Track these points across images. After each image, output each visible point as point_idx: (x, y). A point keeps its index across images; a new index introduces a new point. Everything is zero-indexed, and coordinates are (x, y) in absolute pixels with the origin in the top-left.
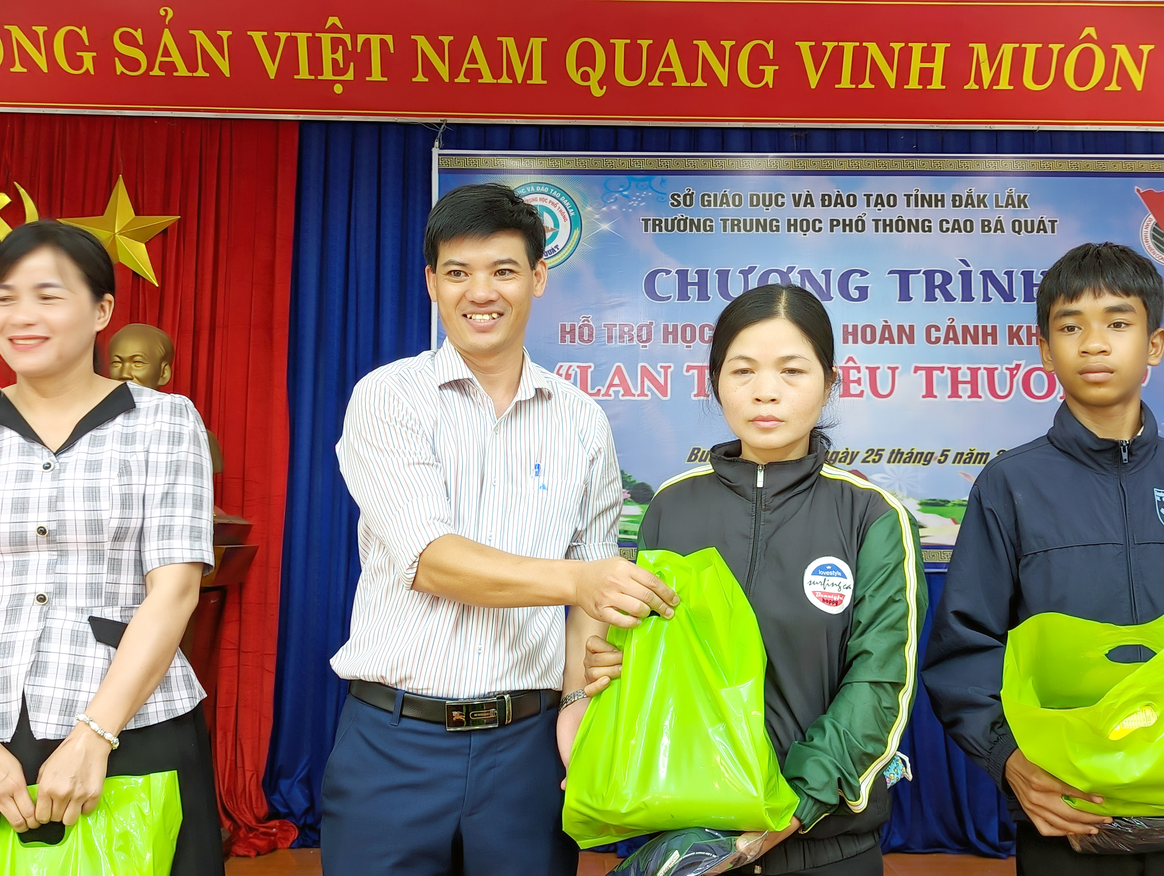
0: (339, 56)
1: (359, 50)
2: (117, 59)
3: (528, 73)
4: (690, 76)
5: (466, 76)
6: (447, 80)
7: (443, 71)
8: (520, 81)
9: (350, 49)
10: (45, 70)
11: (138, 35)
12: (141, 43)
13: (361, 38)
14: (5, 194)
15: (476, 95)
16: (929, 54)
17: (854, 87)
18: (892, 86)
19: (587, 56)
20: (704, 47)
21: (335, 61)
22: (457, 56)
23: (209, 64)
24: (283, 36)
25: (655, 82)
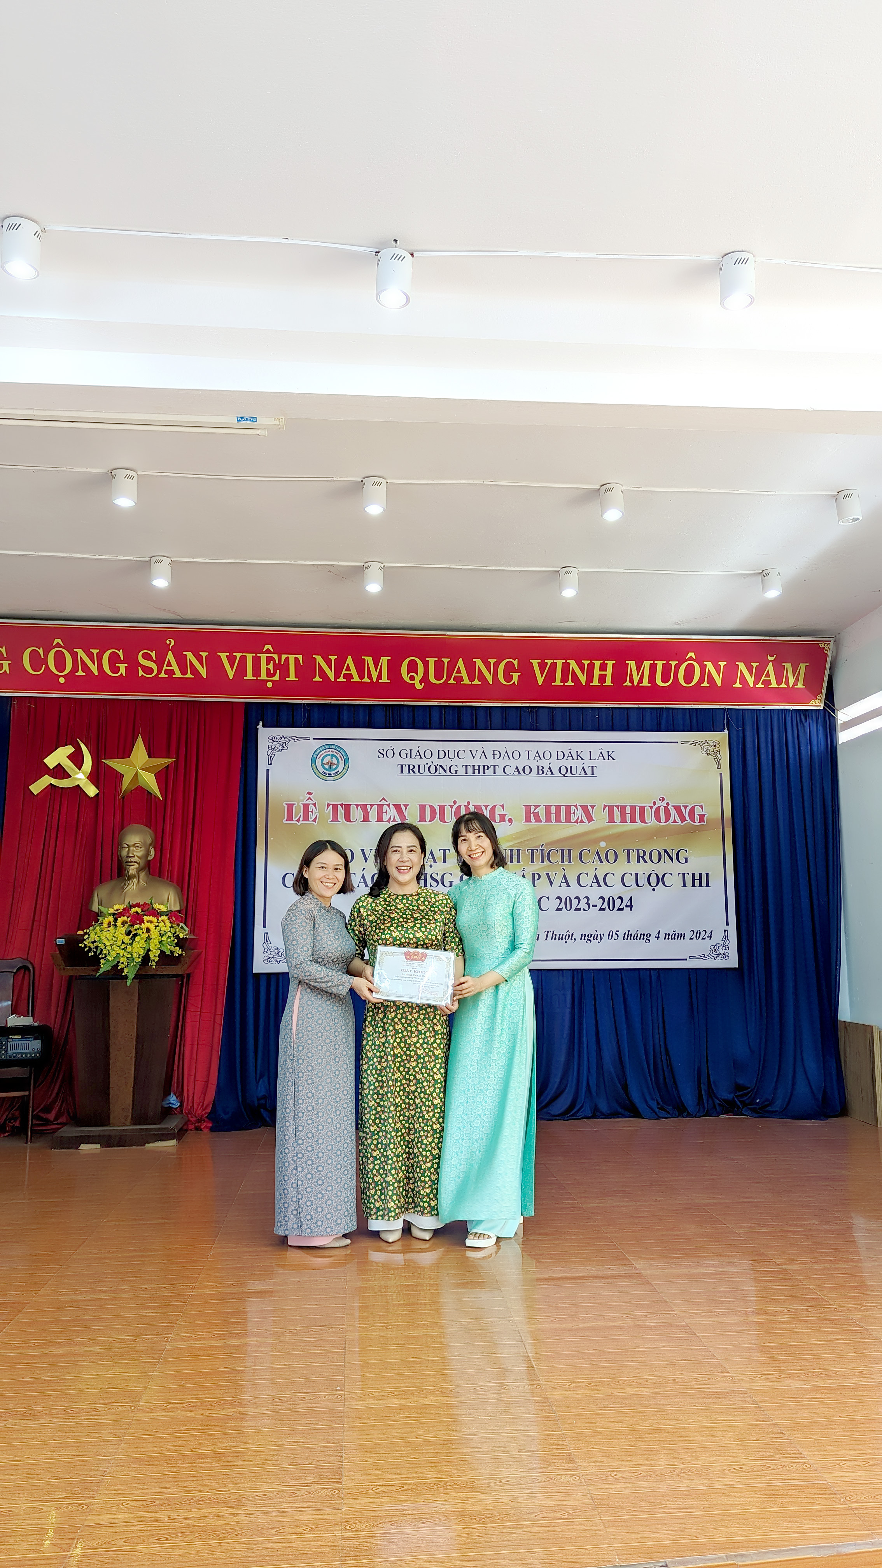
0: (271, 667)
1: (282, 663)
2: (139, 668)
3: (380, 676)
4: (471, 678)
5: (344, 678)
6: (333, 680)
7: (331, 675)
8: (374, 681)
9: (277, 663)
10: (96, 674)
11: (153, 654)
12: (155, 659)
13: (284, 657)
14: (71, 746)
15: (349, 688)
16: (603, 667)
17: (562, 684)
18: (584, 684)
19: (412, 668)
20: (479, 662)
21: (267, 669)
22: (339, 667)
23: (194, 670)
24: (238, 655)
25: (452, 681)
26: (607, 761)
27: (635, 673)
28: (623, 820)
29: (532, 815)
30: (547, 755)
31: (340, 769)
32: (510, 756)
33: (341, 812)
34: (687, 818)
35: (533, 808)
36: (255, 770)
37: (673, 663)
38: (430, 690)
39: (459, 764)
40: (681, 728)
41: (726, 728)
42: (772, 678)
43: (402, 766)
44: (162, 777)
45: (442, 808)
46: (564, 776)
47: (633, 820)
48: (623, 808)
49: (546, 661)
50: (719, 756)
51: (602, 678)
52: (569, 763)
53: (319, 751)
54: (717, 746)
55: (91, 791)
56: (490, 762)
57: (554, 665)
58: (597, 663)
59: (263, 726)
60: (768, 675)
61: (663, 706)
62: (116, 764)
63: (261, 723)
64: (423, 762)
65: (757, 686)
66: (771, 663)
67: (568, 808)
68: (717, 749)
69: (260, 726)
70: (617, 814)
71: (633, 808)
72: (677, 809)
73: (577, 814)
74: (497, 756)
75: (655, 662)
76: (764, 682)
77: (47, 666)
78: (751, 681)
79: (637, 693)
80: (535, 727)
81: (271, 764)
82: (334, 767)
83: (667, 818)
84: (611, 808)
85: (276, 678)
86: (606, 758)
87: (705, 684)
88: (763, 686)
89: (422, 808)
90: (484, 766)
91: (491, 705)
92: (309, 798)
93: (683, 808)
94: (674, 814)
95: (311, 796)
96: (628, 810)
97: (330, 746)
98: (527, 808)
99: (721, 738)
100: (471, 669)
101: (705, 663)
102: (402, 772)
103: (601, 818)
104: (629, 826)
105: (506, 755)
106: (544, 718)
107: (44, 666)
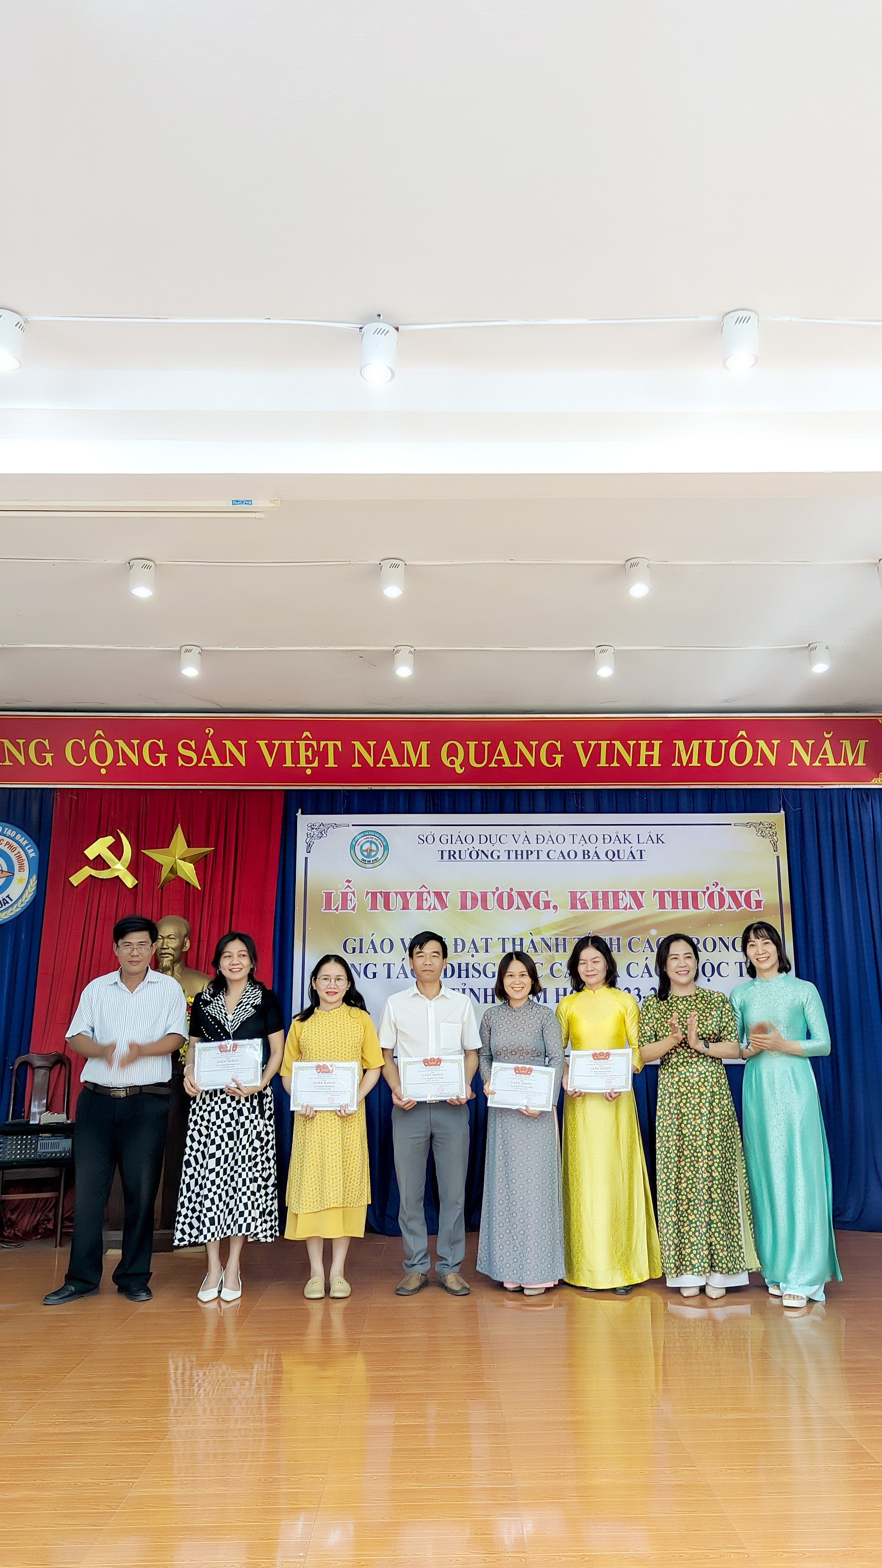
0: (310, 753)
1: (321, 750)
2: (179, 757)
3: (419, 761)
4: (513, 761)
5: (383, 764)
6: (372, 766)
7: (370, 761)
8: (414, 766)
9: (316, 749)
10: (137, 764)
11: (193, 744)
12: (194, 748)
13: (322, 743)
14: (111, 837)
15: (389, 773)
16: (650, 747)
17: (608, 765)
18: (630, 765)
19: (453, 751)
20: (520, 745)
21: (307, 756)
22: (378, 753)
23: (233, 759)
24: (277, 743)
25: (493, 765)
26: (655, 844)
27: (683, 753)
28: (675, 906)
29: (578, 901)
30: (593, 839)
31: (379, 856)
32: (554, 840)
33: (380, 900)
34: (743, 904)
35: (578, 895)
36: (293, 857)
37: (724, 742)
38: (471, 775)
39: (501, 849)
40: (735, 809)
41: (782, 809)
42: (830, 756)
43: (442, 852)
44: (201, 865)
45: (484, 895)
46: (611, 860)
47: (685, 906)
48: (674, 894)
49: (589, 742)
50: (775, 838)
51: (649, 759)
52: (616, 846)
53: (358, 837)
54: (773, 827)
55: (130, 881)
56: (534, 847)
57: (598, 746)
58: (643, 744)
59: (302, 813)
60: (825, 753)
61: (715, 787)
62: (155, 855)
63: (300, 811)
64: (464, 847)
65: (813, 765)
66: (827, 741)
67: (616, 894)
68: (773, 831)
69: (299, 814)
70: (668, 900)
71: (685, 894)
72: (732, 894)
73: (625, 901)
74: (540, 841)
75: (705, 741)
76: (821, 760)
77: (89, 759)
78: (807, 759)
79: (686, 773)
80: (580, 810)
81: (309, 852)
82: (373, 854)
83: (722, 904)
84: (662, 895)
85: (316, 764)
86: (655, 841)
87: (759, 764)
88: (820, 765)
89: (464, 894)
90: (527, 851)
91: (534, 788)
92: (348, 886)
93: (738, 894)
94: (728, 900)
95: (350, 884)
96: (680, 896)
97: (370, 833)
98: (573, 894)
99: (778, 818)
100: (512, 752)
101: (757, 741)
102: (442, 858)
103: (651, 904)
104: (681, 912)
105: (550, 839)
106: (590, 801)
107: (86, 757)
